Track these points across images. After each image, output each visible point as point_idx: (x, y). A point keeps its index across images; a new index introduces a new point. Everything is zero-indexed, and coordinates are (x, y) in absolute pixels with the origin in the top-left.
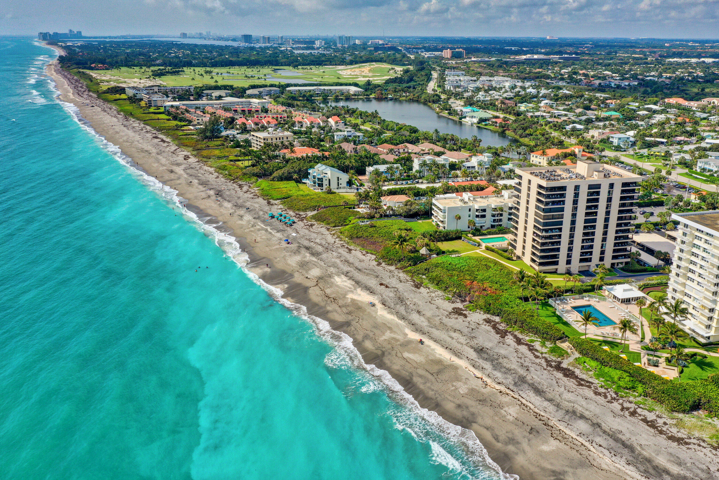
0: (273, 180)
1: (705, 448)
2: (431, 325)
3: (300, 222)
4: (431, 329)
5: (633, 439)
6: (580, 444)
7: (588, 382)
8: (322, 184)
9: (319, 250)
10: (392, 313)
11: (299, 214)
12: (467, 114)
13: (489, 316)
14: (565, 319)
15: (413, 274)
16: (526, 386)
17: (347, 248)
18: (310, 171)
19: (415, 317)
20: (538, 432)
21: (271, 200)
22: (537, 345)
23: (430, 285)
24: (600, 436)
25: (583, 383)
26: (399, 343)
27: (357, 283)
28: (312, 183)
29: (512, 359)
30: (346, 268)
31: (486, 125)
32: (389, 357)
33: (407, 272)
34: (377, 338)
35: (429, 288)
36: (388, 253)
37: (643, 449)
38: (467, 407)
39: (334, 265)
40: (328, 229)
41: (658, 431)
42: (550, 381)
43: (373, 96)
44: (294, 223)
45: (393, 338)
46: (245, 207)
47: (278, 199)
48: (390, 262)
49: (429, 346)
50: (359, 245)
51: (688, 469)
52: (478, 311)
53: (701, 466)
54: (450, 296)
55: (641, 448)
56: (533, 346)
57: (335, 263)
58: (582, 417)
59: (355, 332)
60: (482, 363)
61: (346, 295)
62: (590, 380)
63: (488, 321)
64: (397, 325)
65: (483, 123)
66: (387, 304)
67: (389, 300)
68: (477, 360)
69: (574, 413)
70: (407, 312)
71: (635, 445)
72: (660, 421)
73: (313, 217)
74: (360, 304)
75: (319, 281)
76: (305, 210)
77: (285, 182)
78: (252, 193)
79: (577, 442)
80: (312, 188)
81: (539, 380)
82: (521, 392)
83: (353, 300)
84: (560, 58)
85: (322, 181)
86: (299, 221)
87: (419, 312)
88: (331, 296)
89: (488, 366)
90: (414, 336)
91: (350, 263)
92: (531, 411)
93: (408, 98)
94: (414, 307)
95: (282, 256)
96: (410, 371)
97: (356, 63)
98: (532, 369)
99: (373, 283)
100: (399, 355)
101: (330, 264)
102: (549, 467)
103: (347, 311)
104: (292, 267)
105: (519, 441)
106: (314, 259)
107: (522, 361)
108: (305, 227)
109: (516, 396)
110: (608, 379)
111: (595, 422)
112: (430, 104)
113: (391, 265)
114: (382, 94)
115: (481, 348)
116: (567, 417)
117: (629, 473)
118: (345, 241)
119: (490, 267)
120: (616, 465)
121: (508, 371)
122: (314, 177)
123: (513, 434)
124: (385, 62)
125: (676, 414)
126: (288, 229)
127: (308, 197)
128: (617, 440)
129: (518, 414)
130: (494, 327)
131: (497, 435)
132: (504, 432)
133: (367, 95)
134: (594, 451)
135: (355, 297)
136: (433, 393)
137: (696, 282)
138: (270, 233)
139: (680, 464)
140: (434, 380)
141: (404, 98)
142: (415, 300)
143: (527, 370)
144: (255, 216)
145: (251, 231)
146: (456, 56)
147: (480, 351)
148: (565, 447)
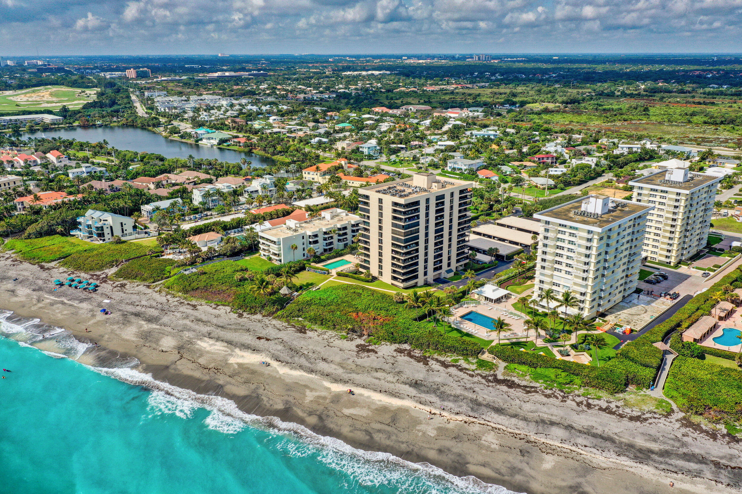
0: (29, 237)
1: (660, 419)
2: (348, 371)
3: (104, 285)
4: (350, 375)
5: (607, 430)
6: (569, 451)
7: (532, 387)
8: (103, 234)
9: (153, 314)
10: (295, 369)
11: (96, 275)
12: (203, 136)
13: (397, 346)
14: (465, 331)
15: (288, 318)
16: (483, 408)
17: (188, 304)
18: (80, 220)
19: (322, 366)
20: (528, 452)
21: (43, 264)
22: (463, 363)
23: (315, 327)
24: (579, 437)
25: (528, 389)
26: (328, 401)
27: (230, 343)
28: (87, 234)
29: (452, 384)
30: (205, 329)
31: (228, 146)
32: (330, 419)
33: (278, 317)
34: (300, 402)
35: (316, 330)
36: (244, 301)
37: (620, 437)
38: (449, 450)
39: (186, 328)
40: (148, 287)
41: (618, 415)
42: (501, 396)
43: (76, 123)
44: (97, 286)
45: (319, 397)
46: (9, 278)
47: (52, 261)
48: (253, 310)
49: (361, 395)
50: (202, 298)
51: (664, 443)
52: (383, 343)
53: (670, 436)
54: (345, 334)
55: (618, 436)
56: (460, 366)
57: (186, 325)
58: (552, 423)
59: (271, 402)
60: (425, 397)
61: (226, 360)
62: (532, 385)
63: (400, 351)
64: (311, 381)
65: (225, 144)
66: (282, 359)
67: (282, 355)
68: (419, 395)
69: (543, 421)
70: (310, 363)
71: (612, 435)
72: (613, 406)
73: (118, 275)
74: (252, 368)
75: (181, 352)
76: (101, 268)
77: (47, 238)
78: (7, 258)
79: (565, 450)
80: (89, 240)
81: (491, 398)
82: (484, 417)
83: (240, 365)
84: (250, 75)
85: (103, 230)
86: (101, 283)
87: (324, 360)
88: (210, 367)
89: (432, 398)
90: (337, 388)
91: (206, 322)
92: (506, 432)
93: (121, 123)
94: (315, 356)
95: (109, 331)
96: (364, 428)
97: (27, 87)
98: (476, 389)
99: (247, 339)
100: (338, 414)
101: (180, 328)
102: (564, 484)
103: (243, 380)
104: (133, 342)
105: (520, 467)
106: (154, 326)
107: (462, 384)
108: (115, 289)
109: (482, 422)
110: (546, 379)
111: (566, 425)
112: (150, 128)
113: (255, 313)
114: (88, 121)
115: (414, 381)
116: (540, 428)
117: (626, 463)
118: (179, 297)
119: (361, 294)
120: (611, 460)
121: (456, 398)
122: (89, 226)
123: (509, 462)
124: (63, 84)
125: (617, 395)
126: (94, 295)
127: (95, 252)
128: (595, 436)
129: (498, 440)
130: (410, 355)
131: (497, 469)
132: (501, 463)
133: (70, 123)
134: (585, 453)
135: (240, 361)
136: (405, 445)
137: (563, 272)
138: (71, 305)
139: (655, 440)
140: (396, 431)
141: (115, 124)
142: (311, 347)
143: (474, 392)
144: (33, 287)
145: (41, 308)
146: (141, 75)
147: (416, 384)
148: (560, 458)
